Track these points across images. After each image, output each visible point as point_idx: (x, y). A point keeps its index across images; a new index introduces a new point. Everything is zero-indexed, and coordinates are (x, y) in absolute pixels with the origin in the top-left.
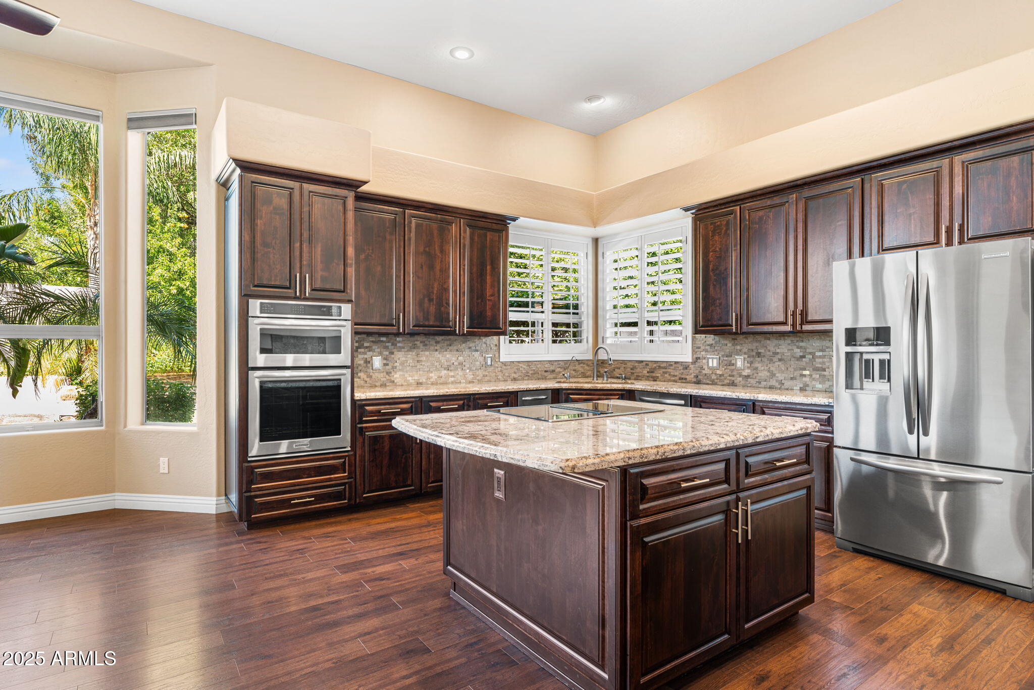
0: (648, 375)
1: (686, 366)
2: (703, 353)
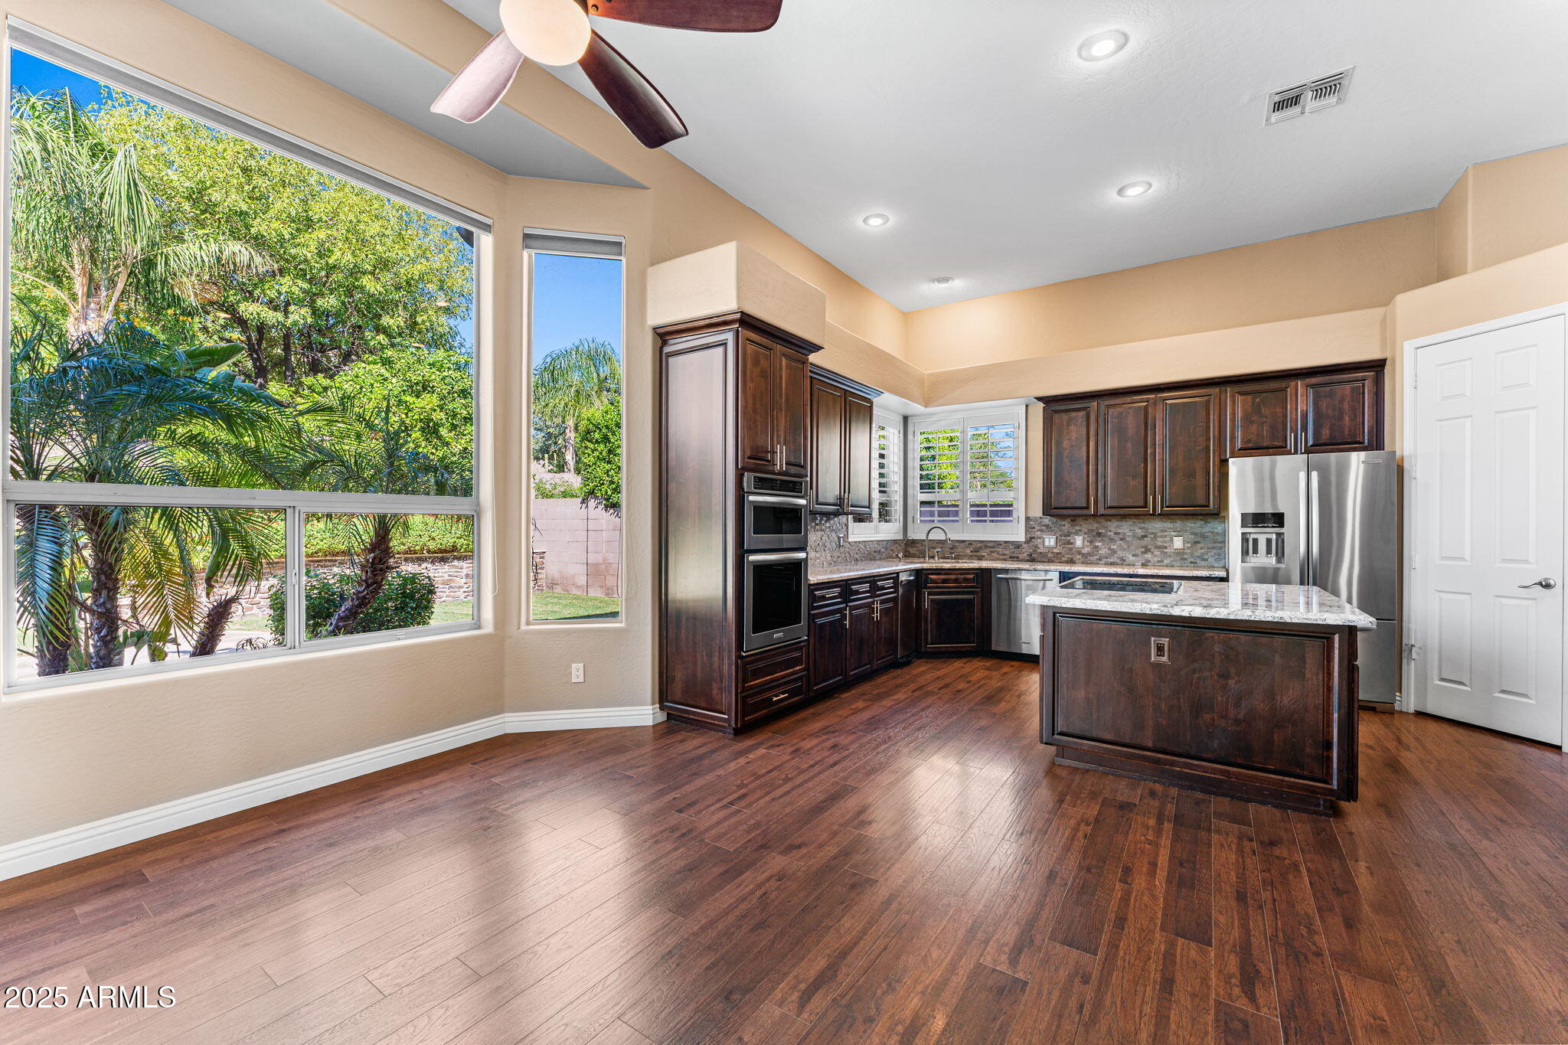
0: (972, 553)
1: (1017, 545)
2: (1039, 533)
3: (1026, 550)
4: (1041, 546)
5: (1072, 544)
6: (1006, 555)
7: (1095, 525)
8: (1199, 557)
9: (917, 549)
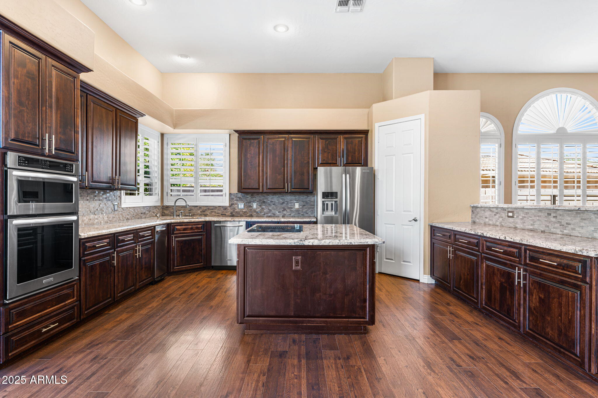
0: (201, 213)
1: (225, 208)
2: (236, 201)
3: (230, 210)
4: (237, 208)
5: (252, 207)
6: (219, 213)
7: (262, 198)
8: (305, 212)
9: (169, 211)
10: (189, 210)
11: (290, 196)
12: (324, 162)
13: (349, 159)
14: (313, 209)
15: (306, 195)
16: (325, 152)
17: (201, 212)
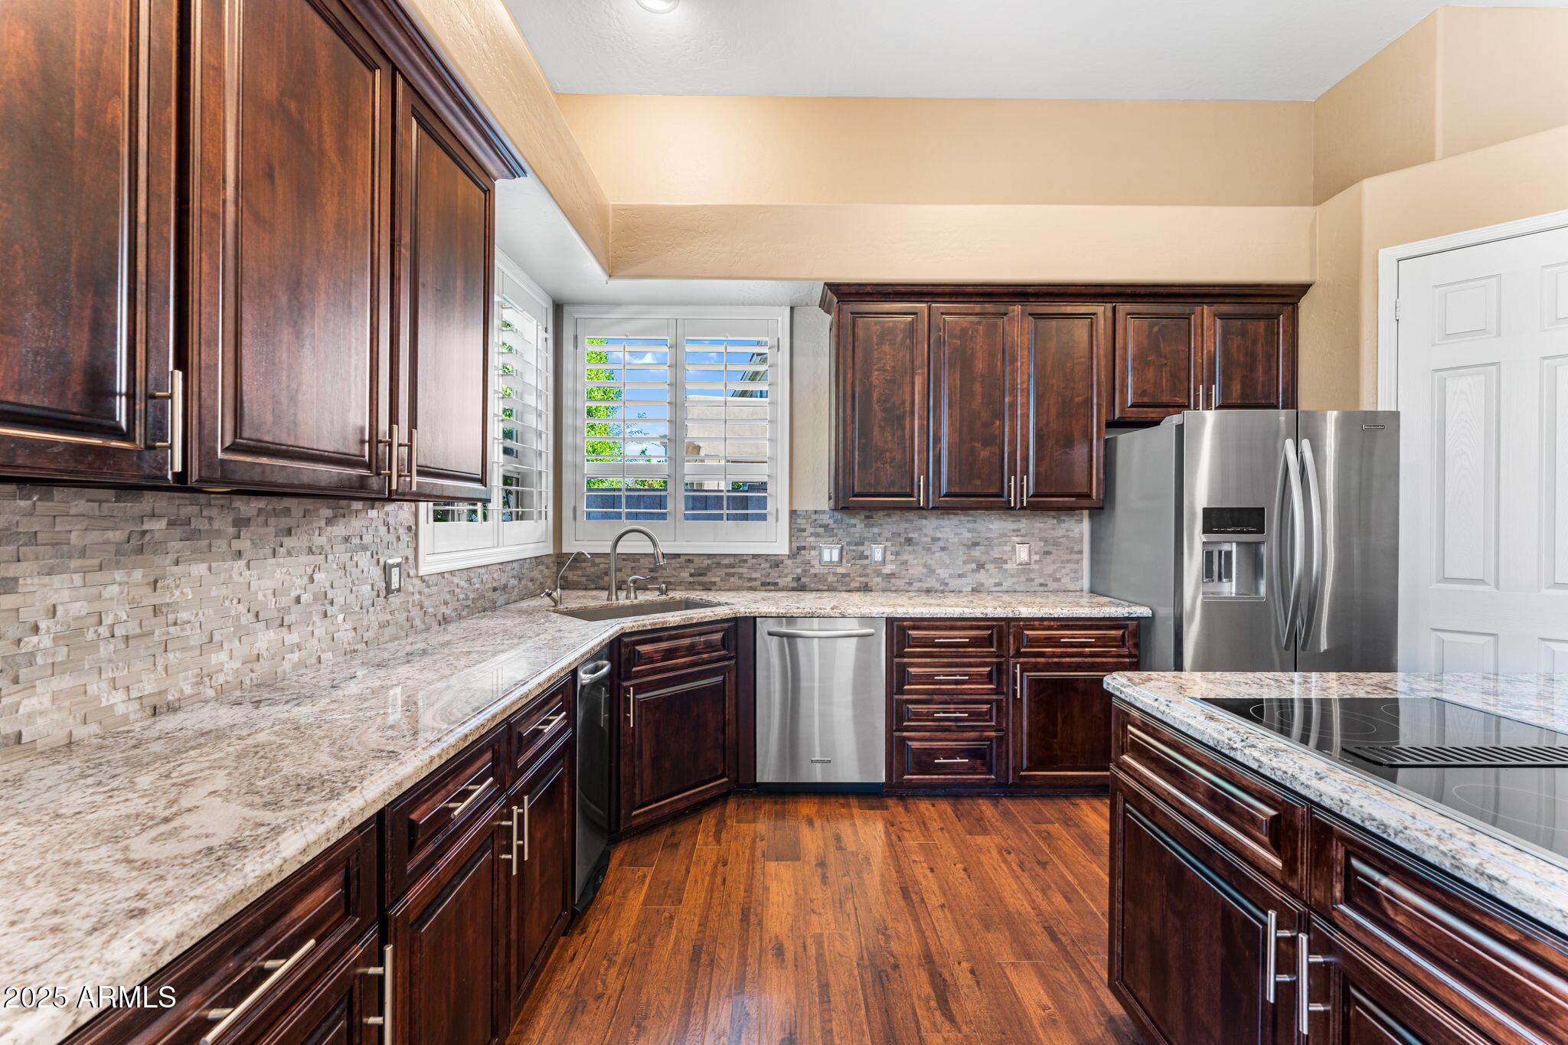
0: (691, 579)
1: (775, 562)
2: (812, 539)
3: (792, 569)
4: (815, 562)
5: (867, 557)
6: (755, 579)
7: (904, 525)
8: (1050, 576)
9: (580, 573)
10: (651, 570)
11: (1001, 519)
12: (1146, 400)
13: (1234, 389)
14: (1076, 566)
15: (1054, 517)
16: (1148, 364)
17: (691, 575)
